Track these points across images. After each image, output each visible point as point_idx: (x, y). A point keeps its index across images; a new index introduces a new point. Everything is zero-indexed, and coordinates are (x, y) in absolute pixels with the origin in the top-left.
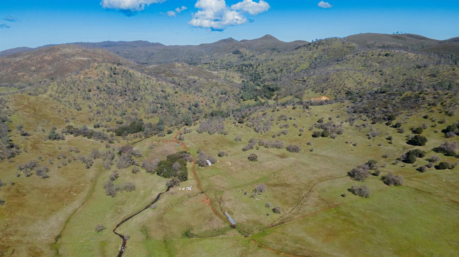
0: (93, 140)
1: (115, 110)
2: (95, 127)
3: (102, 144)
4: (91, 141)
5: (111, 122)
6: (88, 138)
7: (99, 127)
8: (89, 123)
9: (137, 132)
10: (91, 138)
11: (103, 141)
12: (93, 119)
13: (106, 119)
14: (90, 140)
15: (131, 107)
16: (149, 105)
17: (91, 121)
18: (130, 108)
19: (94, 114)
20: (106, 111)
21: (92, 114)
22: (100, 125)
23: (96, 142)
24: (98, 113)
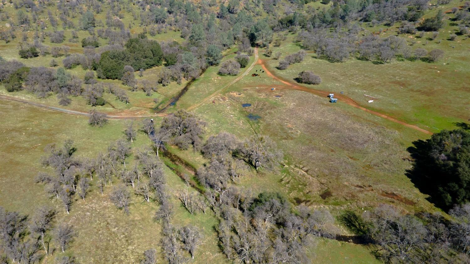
0: (29, 96)
1: (65, 17)
2: (24, 55)
3: (67, 110)
4: (25, 102)
5: (65, 42)
6: (10, 91)
7: (36, 55)
8: (4, 46)
9: (153, 65)
10: (20, 88)
11: (70, 97)
12: (14, 37)
13: (50, 35)
14: (19, 96)
15: (102, 11)
16: (141, 8)
17: (8, 42)
18: (98, 13)
19: (11, 24)
20: (44, 19)
21: (8, 25)
22: (38, 50)
23: (43, 102)
24: (22, 23)
